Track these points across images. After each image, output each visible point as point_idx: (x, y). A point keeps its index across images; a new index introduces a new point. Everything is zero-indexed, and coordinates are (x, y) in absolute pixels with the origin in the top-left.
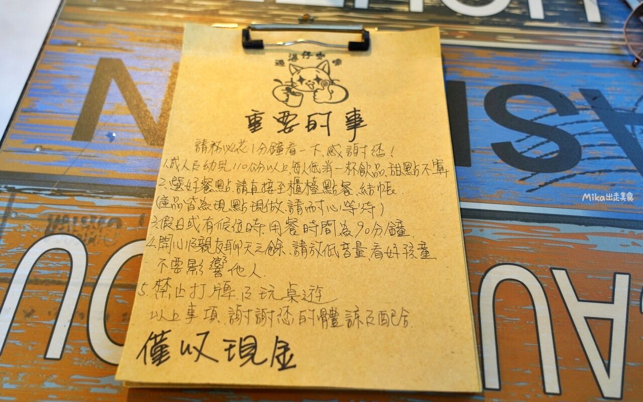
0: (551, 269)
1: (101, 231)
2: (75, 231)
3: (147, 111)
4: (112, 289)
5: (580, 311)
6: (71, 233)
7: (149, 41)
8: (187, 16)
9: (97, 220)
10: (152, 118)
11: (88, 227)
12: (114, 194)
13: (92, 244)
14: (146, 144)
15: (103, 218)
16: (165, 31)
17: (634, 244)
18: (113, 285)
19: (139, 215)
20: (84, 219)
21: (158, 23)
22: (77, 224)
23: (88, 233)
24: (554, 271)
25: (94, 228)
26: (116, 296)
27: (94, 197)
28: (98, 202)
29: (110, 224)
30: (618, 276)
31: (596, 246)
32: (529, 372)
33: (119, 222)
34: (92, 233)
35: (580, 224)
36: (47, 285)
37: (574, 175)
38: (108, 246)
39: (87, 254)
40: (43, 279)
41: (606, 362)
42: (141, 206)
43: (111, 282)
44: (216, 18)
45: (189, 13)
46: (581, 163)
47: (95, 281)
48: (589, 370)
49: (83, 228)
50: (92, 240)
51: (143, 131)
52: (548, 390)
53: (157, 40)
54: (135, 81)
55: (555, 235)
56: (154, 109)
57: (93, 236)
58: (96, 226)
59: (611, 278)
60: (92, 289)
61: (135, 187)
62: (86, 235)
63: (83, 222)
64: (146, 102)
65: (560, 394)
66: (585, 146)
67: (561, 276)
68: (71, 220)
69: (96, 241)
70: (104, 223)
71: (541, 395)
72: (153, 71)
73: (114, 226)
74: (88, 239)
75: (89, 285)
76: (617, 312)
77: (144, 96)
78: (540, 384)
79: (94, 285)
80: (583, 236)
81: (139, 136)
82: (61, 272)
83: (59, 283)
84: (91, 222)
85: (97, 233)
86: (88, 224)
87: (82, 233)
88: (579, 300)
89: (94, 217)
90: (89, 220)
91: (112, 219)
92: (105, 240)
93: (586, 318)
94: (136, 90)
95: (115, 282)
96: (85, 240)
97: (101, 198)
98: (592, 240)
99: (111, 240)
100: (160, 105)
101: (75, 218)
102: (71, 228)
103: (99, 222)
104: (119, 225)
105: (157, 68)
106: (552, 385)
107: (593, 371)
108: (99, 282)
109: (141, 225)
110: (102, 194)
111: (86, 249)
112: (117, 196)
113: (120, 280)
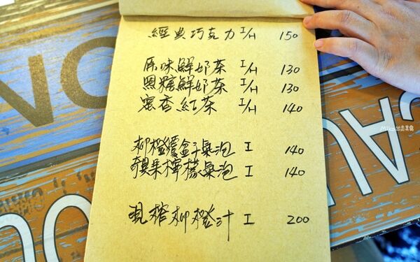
0: (339, 112)
1: (30, 202)
2: (11, 209)
3: (24, 101)
4: (56, 240)
5: (366, 133)
6: (9, 212)
8: (22, 18)
9: (23, 196)
10: (30, 106)
11: (19, 203)
12: (27, 172)
13: (27, 214)
14: (34, 127)
15: (27, 192)
16: (10, 35)
18: (55, 237)
19: (52, 181)
20: (13, 198)
22: (10, 204)
23: (21, 207)
24: (341, 113)
25: (23, 202)
26: (61, 244)
27: (13, 179)
28: (18, 182)
29: (34, 195)
30: (381, 101)
31: (361, 86)
32: (349, 186)
33: (40, 191)
34: (24, 206)
35: (346, 75)
36: (9, 255)
38: (40, 211)
39: (27, 222)
40: (3, 252)
41: (393, 160)
42: (51, 173)
43: (53, 235)
44: (45, 12)
45: (23, 15)
47: (41, 239)
48: (384, 169)
49: (16, 205)
50: (26, 211)
51: (28, 118)
52: (364, 194)
53: (8, 44)
54: (5, 83)
55: (335, 88)
56: (29, 97)
57: (26, 208)
58: (24, 199)
59: (378, 104)
60: (42, 246)
61: (40, 162)
62: (20, 209)
63: (14, 200)
64: (20, 95)
65: (372, 192)
67: (347, 115)
68: (4, 202)
69: (29, 211)
70: (29, 196)
71: (361, 198)
72: (15, 69)
73: (38, 195)
74: (23, 211)
75: (39, 244)
76: (388, 125)
77: (17, 92)
78: (358, 191)
79: (42, 242)
80: (351, 82)
81: (27, 123)
82: (14, 242)
83: (16, 251)
84: (20, 198)
85: (27, 204)
86: (18, 201)
87: (17, 208)
88: (363, 127)
89: (20, 194)
90: (17, 198)
91: (34, 190)
92: (35, 208)
93: (371, 137)
94: (9, 89)
95: (56, 234)
96: (21, 213)
97: (19, 178)
98: (358, 83)
99: (40, 206)
100: (32, 94)
101: (7, 200)
102: (7, 209)
103: (25, 196)
104: (41, 193)
105: (16, 67)
106: (366, 189)
107: (386, 169)
108: (45, 238)
109: (56, 186)
110: (19, 175)
111: (25, 219)
112: (29, 173)
113: (58, 231)
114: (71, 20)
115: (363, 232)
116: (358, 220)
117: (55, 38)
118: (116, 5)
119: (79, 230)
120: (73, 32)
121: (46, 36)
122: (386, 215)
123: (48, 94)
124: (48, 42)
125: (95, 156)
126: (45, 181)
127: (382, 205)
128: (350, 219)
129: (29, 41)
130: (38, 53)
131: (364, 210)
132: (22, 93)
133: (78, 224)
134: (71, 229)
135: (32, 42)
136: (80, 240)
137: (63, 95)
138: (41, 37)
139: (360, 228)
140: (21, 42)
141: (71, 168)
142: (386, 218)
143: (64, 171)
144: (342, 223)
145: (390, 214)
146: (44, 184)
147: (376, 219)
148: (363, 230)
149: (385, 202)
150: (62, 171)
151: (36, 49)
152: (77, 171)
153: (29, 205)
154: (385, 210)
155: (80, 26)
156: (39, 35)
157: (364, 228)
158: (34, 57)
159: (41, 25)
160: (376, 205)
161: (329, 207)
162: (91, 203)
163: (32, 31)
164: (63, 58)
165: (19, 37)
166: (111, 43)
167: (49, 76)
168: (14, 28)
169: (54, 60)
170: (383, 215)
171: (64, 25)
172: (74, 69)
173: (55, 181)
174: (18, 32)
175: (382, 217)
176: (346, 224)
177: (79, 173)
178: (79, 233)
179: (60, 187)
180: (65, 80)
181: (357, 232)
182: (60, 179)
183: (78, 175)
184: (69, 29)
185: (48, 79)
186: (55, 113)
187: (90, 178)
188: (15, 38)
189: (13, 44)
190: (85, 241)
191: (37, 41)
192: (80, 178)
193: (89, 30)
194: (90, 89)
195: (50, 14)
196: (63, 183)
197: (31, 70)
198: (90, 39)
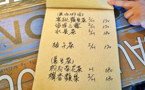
0: (123, 41)
2: (6, 73)
3: (11, 36)
5: (132, 48)
6: (5, 74)
7: (4, 18)
9: (10, 68)
10: (14, 37)
11: (9, 71)
12: (12, 60)
14: (15, 45)
16: (7, 14)
17: (138, 29)
18: (22, 83)
19: (21, 63)
20: (7, 69)
21: (5, 12)
22: (6, 71)
25: (10, 71)
26: (24, 86)
27: (7, 63)
28: (9, 64)
29: (14, 68)
30: (137, 38)
31: (130, 33)
32: (127, 66)
33: (16, 67)
34: (10, 72)
35: (125, 29)
36: (4, 89)
37: (120, 18)
38: (16, 74)
39: (11, 78)
40: (3, 88)
41: (142, 58)
42: (20, 61)
43: (21, 82)
44: (20, 6)
45: (12, 7)
46: (120, 14)
47: (16, 84)
48: (139, 61)
49: (8, 72)
50: (11, 74)
51: (13, 42)
52: (132, 69)
53: (7, 17)
55: (121, 33)
56: (13, 34)
57: (11, 73)
58: (11, 70)
59: (136, 39)
60: (16, 86)
61: (17, 57)
62: (9, 73)
63: (7, 70)
64: (10, 34)
65: (135, 69)
66: (119, 10)
68: (4, 71)
69: (12, 74)
70: (13, 68)
71: (131, 71)
72: (9, 25)
73: (16, 68)
76: (140, 46)
78: (130, 68)
79: (17, 85)
80: (127, 31)
81: (12, 43)
82: (7, 85)
83: (7, 88)
84: (9, 69)
86: (8, 70)
87: (8, 73)
88: (131, 46)
89: (9, 68)
90: (8, 69)
91: (14, 67)
92: (14, 73)
93: (134, 50)
94: (6, 32)
95: (22, 82)
96: (9, 74)
97: (9, 62)
98: (129, 31)
99: (16, 72)
100: (14, 33)
101: (4, 70)
102: (5, 73)
103: (11, 69)
104: (17, 68)
105: (9, 24)
106: (133, 68)
108: (18, 83)
109: (22, 65)
110: (9, 61)
111: (11, 77)
112: (13, 61)
113: (23, 81)
114: (28, 9)
115: (132, 83)
116: (131, 79)
117: (23, 15)
118: (45, 4)
119: (30, 81)
120: (29, 13)
121: (20, 14)
122: (140, 77)
123: (20, 33)
124: (20, 16)
125: (37, 55)
126: (18, 64)
127: (139, 73)
128: (128, 78)
129: (14, 16)
130: (17, 20)
131: (132, 75)
132: (11, 33)
133: (29, 79)
134: (27, 80)
135: (15, 16)
136: (31, 84)
137: (26, 34)
138: (18, 14)
139: (131, 81)
140: (11, 16)
141: (28, 59)
142: (140, 78)
143: (25, 60)
144: (125, 80)
145: (142, 76)
147: (137, 78)
148: (132, 82)
149: (140, 72)
150: (24, 60)
151: (16, 18)
152: (30, 60)
153: (12, 72)
154: (140, 75)
155: (32, 11)
156: (17, 14)
157: (133, 81)
158: (16, 21)
159: (18, 10)
160: (137, 73)
161: (121, 74)
162: (35, 72)
163: (15, 12)
164: (26, 22)
165: (11, 14)
166: (43, 17)
167: (21, 28)
168: (9, 11)
169: (23, 22)
170: (139, 77)
171: (26, 11)
172: (30, 25)
173: (22, 64)
174: (10, 13)
175: (139, 78)
176: (126, 80)
177: (31, 61)
179: (24, 66)
180: (26, 29)
181: (130, 83)
182: (24, 63)
183: (30, 61)
185: (20, 29)
186: (22, 40)
187: (35, 63)
188: (9, 15)
189: (9, 17)
190: (32, 85)
191: (17, 16)
192: (31, 63)
193: (35, 12)
194: (35, 32)
195: (22, 7)
196: (25, 64)
197: (14, 25)
198: (35, 15)
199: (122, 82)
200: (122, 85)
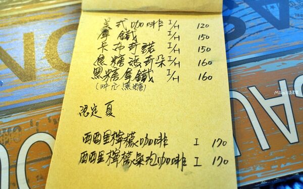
0: (248, 88)
1: (10, 136)
3: (16, 64)
4: (27, 165)
5: (267, 104)
7: (5, 26)
8: (23, 6)
9: (7, 130)
10: (20, 67)
11: (3, 136)
12: (12, 114)
13: (7, 144)
14: (21, 82)
15: (10, 128)
16: (13, 18)
17: (283, 64)
18: (26, 163)
19: (29, 121)
21: (8, 14)
23: (4, 139)
24: (249, 88)
25: (6, 135)
26: (30, 168)
28: (4, 120)
29: (14, 131)
30: (280, 82)
31: (265, 70)
32: (252, 142)
33: (19, 128)
34: (6, 138)
35: (255, 62)
37: (245, 38)
38: (17, 143)
39: (7, 150)
41: (287, 126)
42: (29, 116)
43: (24, 161)
44: (39, 4)
45: (24, 4)
46: (247, 31)
47: (15, 164)
48: (280, 132)
50: (7, 142)
51: (18, 75)
52: (263, 149)
53: (11, 24)
54: (5, 50)
55: (245, 70)
56: (20, 60)
57: (7, 140)
58: (7, 133)
59: (277, 84)
60: (15, 168)
61: (22, 107)
62: (3, 140)
64: (14, 59)
65: (270, 149)
66: (246, 22)
67: (253, 90)
69: (10, 142)
70: (11, 131)
71: (261, 152)
72: (13, 41)
73: (17, 131)
74: (4, 142)
75: (13, 167)
76: (285, 100)
77: (12, 56)
78: (259, 146)
79: (16, 166)
80: (258, 67)
81: (16, 79)
84: (3, 132)
85: (9, 137)
86: (2, 134)
88: (265, 99)
89: (4, 129)
91: (15, 127)
92: (14, 140)
93: (271, 107)
94: (7, 54)
95: (27, 161)
96: (3, 143)
97: (5, 118)
98: (263, 68)
99: (17, 139)
100: (23, 59)
103: (8, 131)
105: (15, 39)
106: (265, 146)
107: (282, 132)
108: (18, 163)
109: (32, 126)
110: (5, 115)
111: (5, 148)
112: (14, 115)
113: (29, 159)
114: (57, 11)
115: (260, 178)
116: (258, 169)
117: (46, 21)
119: (44, 159)
120: (58, 18)
121: (38, 20)
122: (280, 166)
123: (34, 59)
124: (39, 24)
126: (25, 121)
127: (277, 158)
128: (252, 167)
129: (26, 22)
130: (31, 30)
131: (262, 161)
132: (15, 57)
133: (44, 154)
134: (39, 158)
135: (28, 24)
136: (45, 167)
137: (45, 61)
138: (34, 20)
139: (259, 175)
140: (20, 23)
141: (44, 113)
142: (279, 169)
143: (39, 115)
144: (245, 170)
145: (283, 166)
146: (23, 123)
147: (271, 169)
148: (260, 176)
149: (279, 156)
150: (37, 115)
151: (30, 28)
152: (48, 116)
154: (280, 162)
155: (63, 15)
156: (33, 18)
157: (262, 175)
158: (28, 34)
159: (36, 12)
160: (272, 158)
161: (236, 157)
162: (55, 139)
163: (29, 15)
164: (49, 36)
165: (20, 19)
167: (37, 47)
168: (16, 13)
169: (43, 36)
170: (277, 166)
171: (52, 13)
172: (55, 44)
173: (31, 122)
174: (18, 16)
175: (277, 168)
176: (248, 171)
177: (50, 117)
178: (44, 161)
179: (35, 126)
180: (48, 51)
181: (256, 178)
182: (35, 121)
183: (49, 119)
184: (55, 16)
185: (36, 49)
186: (38, 74)
187: (56, 121)
188: (16, 20)
189: (14, 24)
190: (48, 168)
191: (31, 23)
192: (50, 121)
193: (70, 18)
195: (43, 5)
196: (37, 124)
197: (24, 42)
198: (69, 24)
199: (238, 176)
200: (238, 182)
